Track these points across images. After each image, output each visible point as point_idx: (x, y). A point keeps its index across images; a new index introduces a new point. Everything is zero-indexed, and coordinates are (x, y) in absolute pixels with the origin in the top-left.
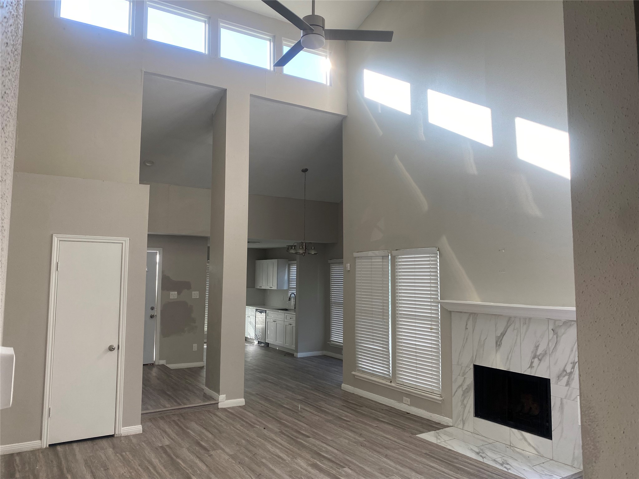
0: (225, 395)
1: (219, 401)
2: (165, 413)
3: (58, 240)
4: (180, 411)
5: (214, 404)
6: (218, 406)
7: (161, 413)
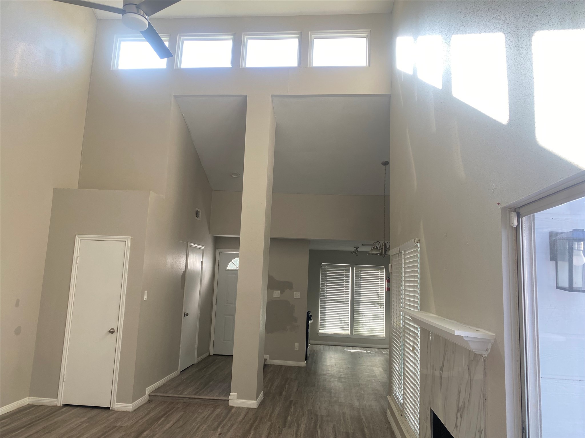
0: (236, 394)
1: (230, 398)
2: (177, 399)
3: (79, 239)
4: (191, 400)
5: (225, 400)
6: (228, 403)
7: (173, 398)
